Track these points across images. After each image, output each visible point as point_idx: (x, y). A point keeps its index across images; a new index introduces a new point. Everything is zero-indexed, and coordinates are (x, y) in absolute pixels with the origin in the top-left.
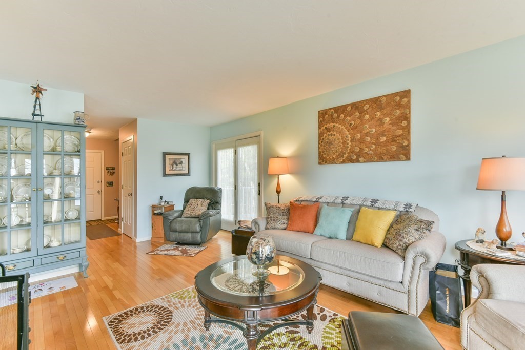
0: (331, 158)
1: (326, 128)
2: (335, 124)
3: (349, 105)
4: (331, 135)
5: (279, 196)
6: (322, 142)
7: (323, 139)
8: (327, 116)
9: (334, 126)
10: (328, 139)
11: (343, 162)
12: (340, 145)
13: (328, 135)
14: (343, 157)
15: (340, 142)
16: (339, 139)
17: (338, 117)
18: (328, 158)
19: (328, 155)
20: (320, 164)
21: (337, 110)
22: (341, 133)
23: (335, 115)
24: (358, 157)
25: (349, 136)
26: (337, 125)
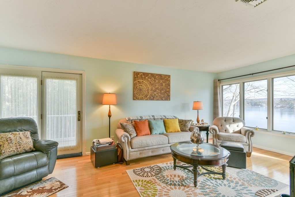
0: (141, 97)
1: (138, 81)
2: (143, 81)
3: (150, 73)
4: (141, 86)
5: (110, 119)
6: (136, 88)
7: (137, 87)
8: (139, 75)
9: (143, 82)
10: (139, 87)
11: (147, 100)
12: (146, 91)
13: (140, 85)
14: (147, 97)
15: (145, 90)
16: (145, 88)
17: (145, 78)
18: (139, 97)
19: (139, 96)
20: (134, 99)
21: (144, 74)
22: (146, 85)
23: (143, 76)
24: (154, 98)
25: (150, 88)
26: (144, 81)
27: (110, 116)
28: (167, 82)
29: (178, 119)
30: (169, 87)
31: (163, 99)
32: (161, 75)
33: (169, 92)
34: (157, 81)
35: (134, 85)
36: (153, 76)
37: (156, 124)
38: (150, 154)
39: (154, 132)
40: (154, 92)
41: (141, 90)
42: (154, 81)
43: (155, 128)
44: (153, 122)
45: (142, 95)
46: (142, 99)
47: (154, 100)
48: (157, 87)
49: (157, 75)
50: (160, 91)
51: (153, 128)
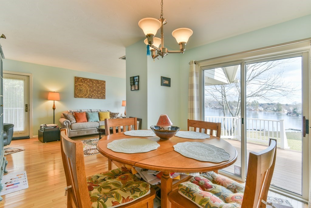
1: (79, 84)
3: (88, 79)
4: (81, 87)
5: (54, 111)
6: (77, 89)
8: (79, 80)
9: (82, 84)
11: (86, 98)
13: (80, 87)
14: (86, 96)
15: (85, 91)
16: (84, 89)
17: (84, 82)
19: (80, 94)
20: (75, 97)
21: (84, 79)
22: (85, 87)
23: (83, 81)
24: (92, 97)
25: (89, 89)
26: (84, 84)
27: (54, 109)
28: (103, 86)
29: (110, 112)
30: (104, 89)
31: (100, 98)
32: (98, 80)
33: (105, 93)
34: (94, 84)
35: (75, 86)
36: (91, 81)
37: (92, 115)
38: (86, 134)
39: (90, 120)
40: (92, 92)
41: (81, 90)
42: (92, 84)
43: (90, 118)
44: (90, 114)
45: (82, 94)
46: (82, 97)
47: (92, 98)
48: (94, 89)
49: (94, 80)
50: (97, 92)
51: (89, 118)
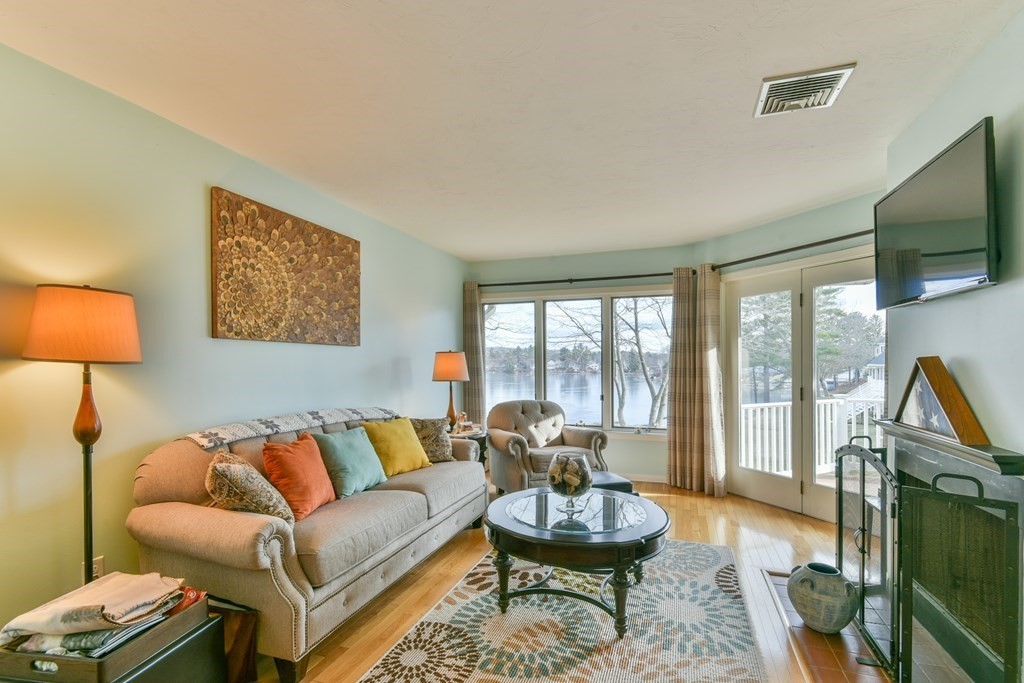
0: (252, 323)
1: (238, 244)
2: (260, 243)
3: (289, 216)
4: (253, 267)
6: (227, 277)
7: (231, 270)
8: (240, 213)
9: (259, 249)
10: (244, 275)
11: (277, 338)
12: (271, 299)
13: (245, 265)
14: (276, 325)
15: (271, 291)
16: (269, 283)
18: (242, 322)
19: (243, 317)
20: (214, 334)
21: (265, 211)
22: (272, 269)
23: (260, 223)
24: (304, 331)
25: (289, 284)
26: (265, 248)
27: (87, 436)
28: (351, 268)
29: (411, 420)
30: (355, 291)
31: (338, 337)
32: (331, 232)
33: (356, 307)
34: (316, 256)
35: (215, 255)
36: (301, 232)
37: (350, 446)
39: (355, 484)
40: (307, 303)
41: (249, 288)
42: (306, 253)
43: (350, 469)
44: (336, 440)
45: (258, 315)
46: (254, 335)
47: (304, 341)
48: (315, 283)
49: (318, 229)
50: (329, 303)
51: (344, 469)
